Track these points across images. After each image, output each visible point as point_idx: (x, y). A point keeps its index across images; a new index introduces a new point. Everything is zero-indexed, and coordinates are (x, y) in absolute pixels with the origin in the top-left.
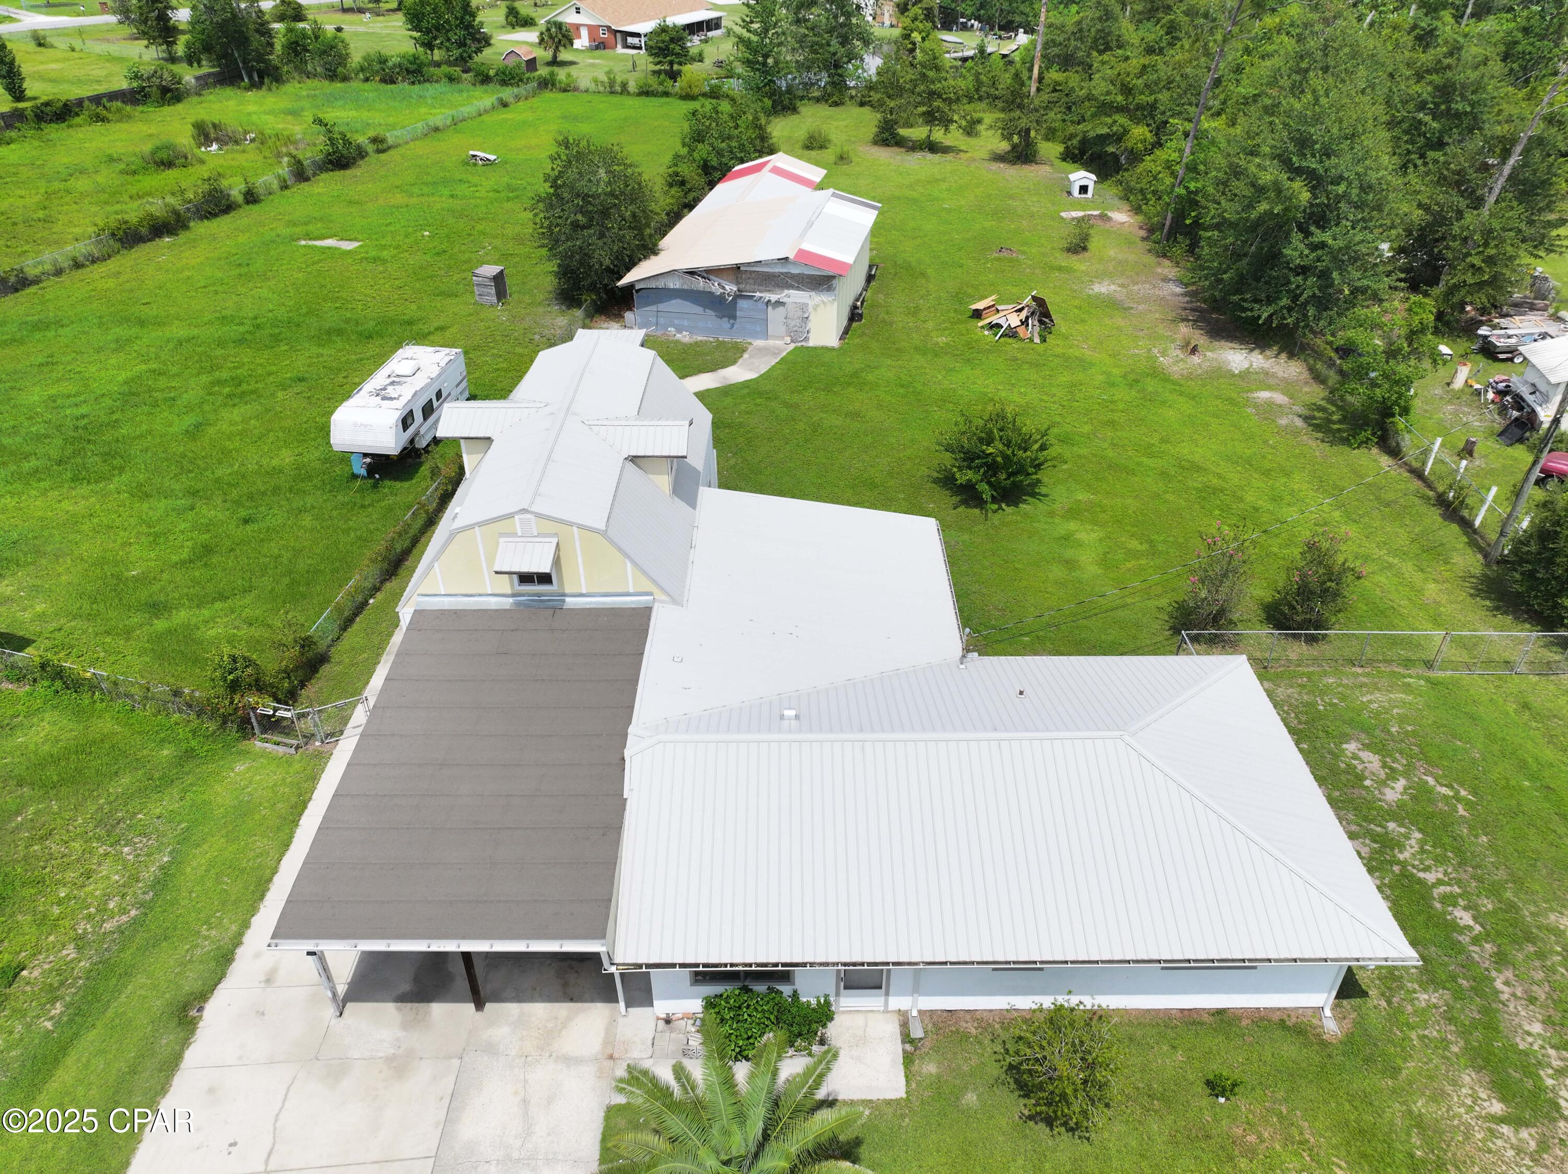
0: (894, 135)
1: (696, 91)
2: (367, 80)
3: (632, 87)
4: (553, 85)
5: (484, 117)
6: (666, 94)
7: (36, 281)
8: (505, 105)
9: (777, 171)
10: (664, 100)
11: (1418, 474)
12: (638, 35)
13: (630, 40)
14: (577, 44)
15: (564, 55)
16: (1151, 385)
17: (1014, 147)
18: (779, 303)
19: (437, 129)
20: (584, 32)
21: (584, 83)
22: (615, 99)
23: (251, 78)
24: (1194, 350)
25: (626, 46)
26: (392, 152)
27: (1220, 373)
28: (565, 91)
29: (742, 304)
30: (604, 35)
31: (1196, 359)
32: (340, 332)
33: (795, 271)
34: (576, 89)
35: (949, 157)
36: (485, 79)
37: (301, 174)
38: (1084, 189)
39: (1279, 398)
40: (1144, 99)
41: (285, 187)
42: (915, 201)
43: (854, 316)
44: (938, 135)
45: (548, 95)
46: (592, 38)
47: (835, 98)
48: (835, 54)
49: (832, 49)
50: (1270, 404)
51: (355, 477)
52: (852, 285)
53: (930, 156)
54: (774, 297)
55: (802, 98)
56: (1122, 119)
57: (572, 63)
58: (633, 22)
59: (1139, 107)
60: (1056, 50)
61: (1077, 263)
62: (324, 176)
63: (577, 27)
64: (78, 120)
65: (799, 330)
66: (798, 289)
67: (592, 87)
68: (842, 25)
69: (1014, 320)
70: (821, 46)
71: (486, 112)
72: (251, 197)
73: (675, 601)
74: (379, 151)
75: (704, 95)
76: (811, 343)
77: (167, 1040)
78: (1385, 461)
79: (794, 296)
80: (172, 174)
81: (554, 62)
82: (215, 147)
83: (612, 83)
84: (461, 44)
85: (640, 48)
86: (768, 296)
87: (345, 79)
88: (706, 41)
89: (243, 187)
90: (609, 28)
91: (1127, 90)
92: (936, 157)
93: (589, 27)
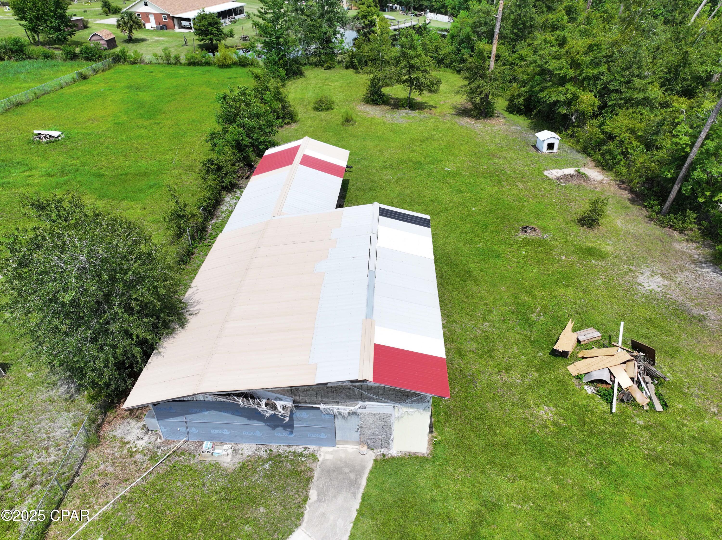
0: (382, 96)
1: (229, 62)
3: (183, 59)
4: (125, 59)
5: (67, 90)
6: (208, 64)
8: (84, 77)
10: (207, 68)
12: (188, 20)
13: (183, 23)
14: (148, 26)
15: (137, 34)
17: (473, 103)
18: (351, 414)
20: (152, 18)
21: (148, 57)
22: (171, 69)
25: (181, 27)
28: (134, 63)
30: (165, 20)
34: (142, 62)
35: (425, 113)
36: (73, 57)
38: (551, 146)
40: (591, 72)
42: (420, 164)
44: (417, 97)
45: (121, 67)
46: (158, 22)
47: (328, 64)
48: (325, 33)
49: (324, 30)
54: (344, 409)
55: (305, 65)
56: (570, 87)
57: (143, 40)
58: (185, 11)
59: (588, 78)
61: (601, 242)
63: (146, 15)
65: (378, 438)
67: (154, 61)
68: (328, 12)
69: (623, 378)
70: (316, 28)
71: (68, 84)
75: (235, 64)
76: (394, 451)
79: (373, 407)
81: (130, 40)
83: (168, 57)
84: (57, 29)
85: (190, 28)
86: (335, 408)
88: (234, 22)
90: (168, 15)
92: (415, 114)
93: (155, 15)
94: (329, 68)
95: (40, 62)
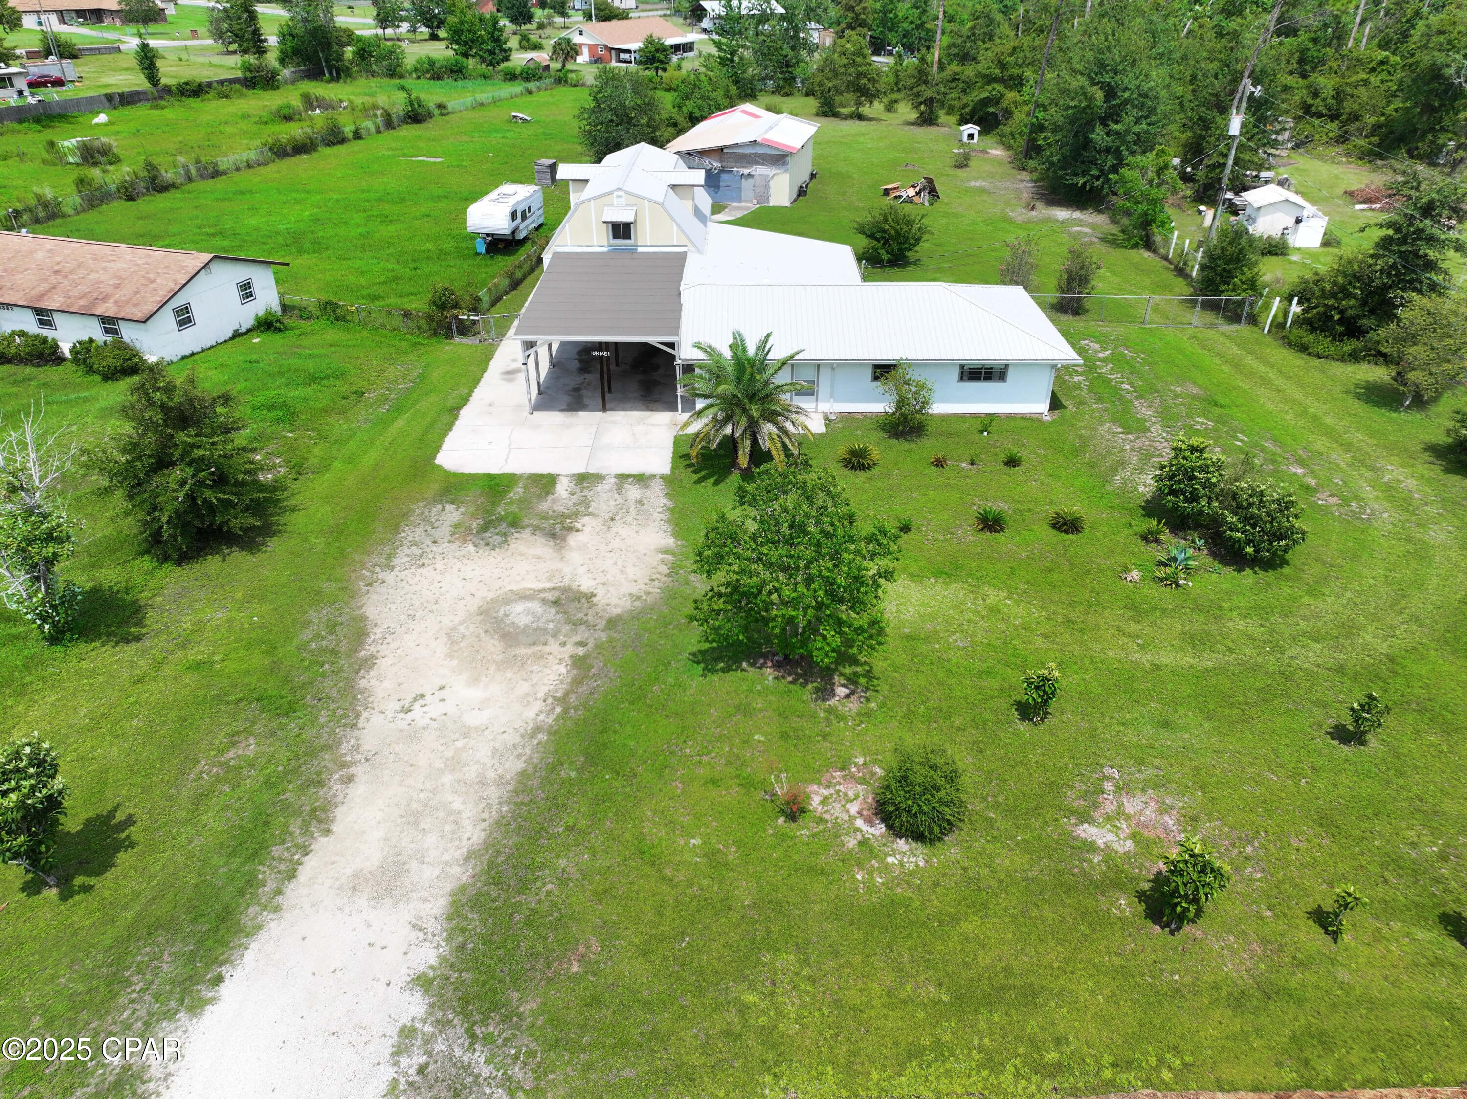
0: (832, 108)
2: (419, 78)
4: (566, 81)
5: (516, 99)
7: (224, 173)
8: (530, 92)
9: (744, 112)
11: (1165, 258)
12: (629, 51)
13: (623, 56)
14: (579, 59)
15: (570, 66)
16: (1002, 225)
17: (922, 114)
18: (750, 175)
19: (482, 104)
20: (585, 51)
23: (330, 73)
24: (1033, 208)
25: (619, 60)
26: (451, 116)
27: (1048, 220)
28: (575, 86)
29: (724, 176)
30: (601, 52)
31: (1034, 213)
32: (446, 197)
33: (761, 151)
34: (583, 85)
35: (873, 123)
36: (512, 77)
37: (389, 124)
38: (971, 136)
39: (1086, 230)
40: (1015, 71)
41: (378, 131)
42: (846, 144)
43: (801, 192)
44: (864, 111)
45: (562, 88)
46: (592, 54)
47: (786, 90)
48: (786, 56)
49: (784, 53)
50: (1079, 233)
51: (478, 254)
52: (801, 170)
53: (858, 122)
54: (746, 171)
55: (761, 90)
56: (999, 87)
58: (623, 43)
59: (1011, 77)
60: (956, 51)
61: (960, 173)
62: (405, 126)
63: (581, 45)
64: (207, 96)
65: (763, 195)
66: (763, 164)
69: (911, 192)
70: (776, 50)
71: (516, 96)
72: (357, 135)
73: (699, 251)
74: (442, 115)
76: (772, 203)
78: (1146, 254)
79: (760, 170)
80: (292, 125)
81: (563, 70)
82: (318, 111)
84: (491, 53)
85: (630, 62)
86: (742, 170)
87: (401, 77)
88: (683, 57)
89: (353, 128)
90: (606, 46)
91: (1003, 66)
92: (863, 123)
93: (590, 47)
94: (787, 95)
95: (480, 81)
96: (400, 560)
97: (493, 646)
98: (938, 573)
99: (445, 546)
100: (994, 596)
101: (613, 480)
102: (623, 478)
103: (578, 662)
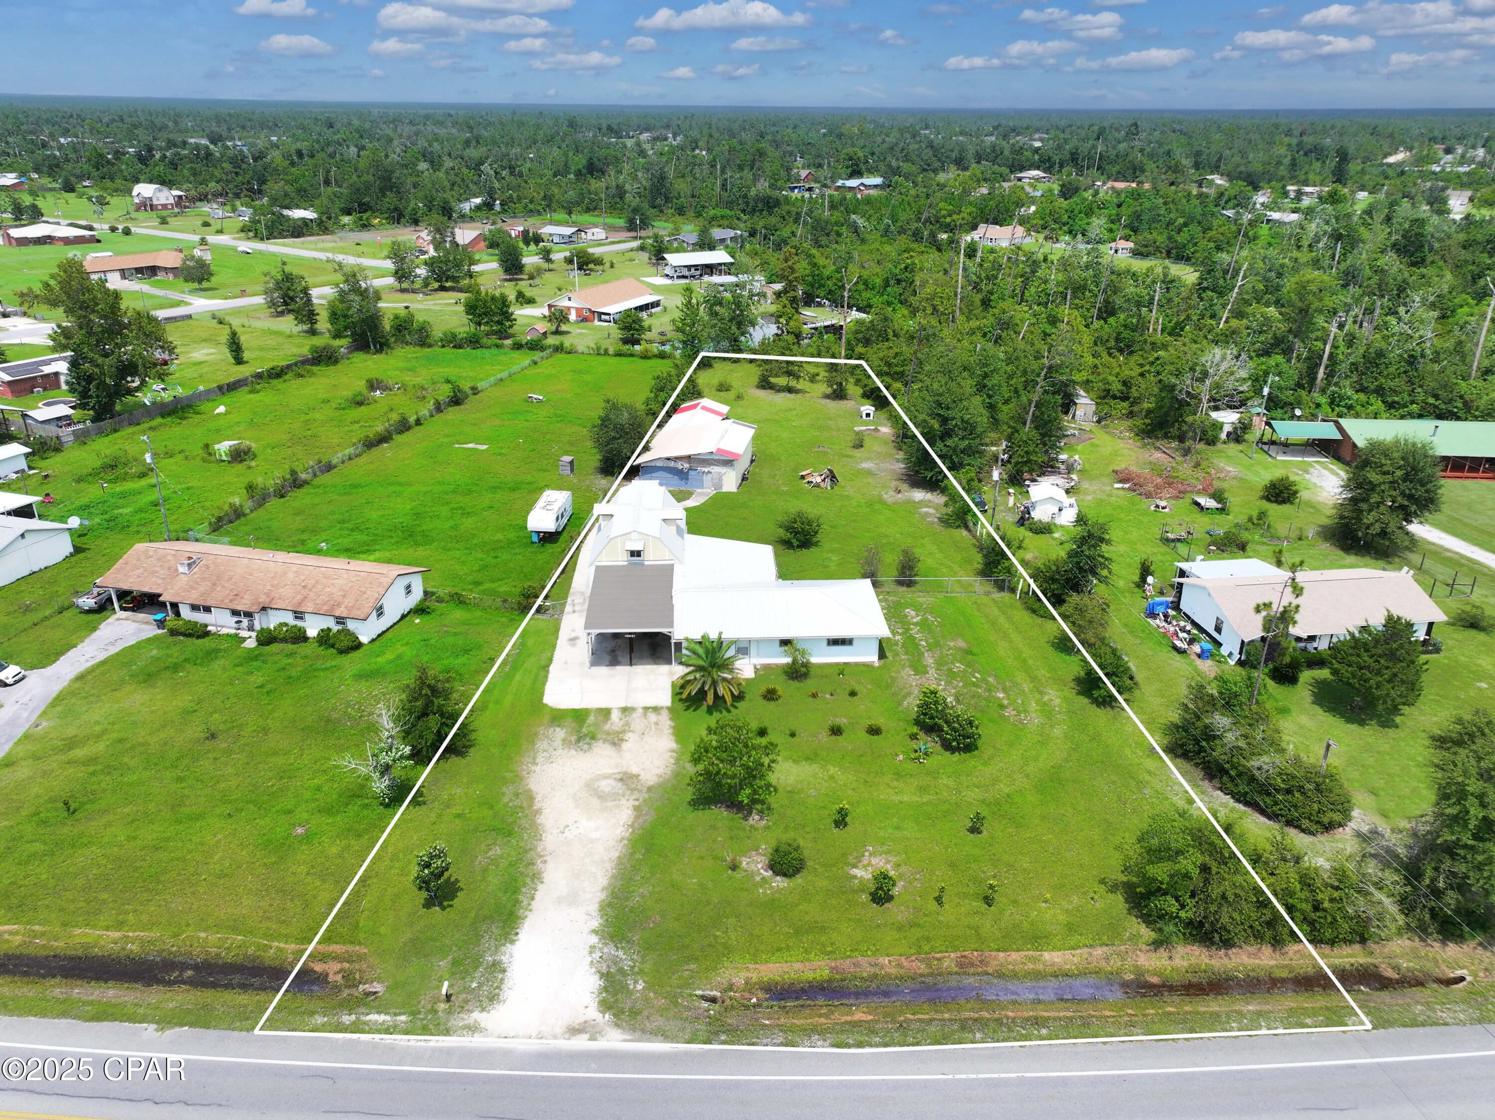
0: (769, 383)
1: (650, 354)
2: (443, 346)
3: (611, 351)
4: (562, 349)
5: (526, 372)
6: (632, 355)
7: (335, 467)
8: (535, 363)
9: (704, 408)
10: (631, 359)
11: (974, 536)
12: (608, 314)
13: (603, 317)
14: (570, 320)
15: (564, 328)
16: (877, 506)
17: (835, 391)
18: (709, 472)
19: (501, 380)
20: (574, 312)
21: (580, 348)
22: (601, 359)
23: (375, 347)
24: (899, 492)
25: (600, 320)
26: (481, 394)
27: (910, 502)
28: (572, 353)
29: (691, 473)
30: (585, 314)
31: (900, 496)
32: (500, 488)
33: (716, 457)
34: (576, 352)
35: (799, 396)
36: (518, 346)
37: (439, 409)
38: (868, 415)
39: (931, 511)
41: (431, 416)
42: (778, 421)
43: (744, 478)
44: (793, 383)
45: (560, 356)
46: (578, 315)
50: (926, 513)
51: (533, 543)
52: (743, 465)
53: (788, 395)
54: (706, 470)
57: (568, 333)
58: (605, 305)
60: (861, 336)
61: (857, 453)
62: (450, 409)
63: (569, 308)
64: (287, 377)
65: (718, 485)
66: (717, 466)
67: (586, 351)
68: (738, 316)
69: (819, 479)
71: (526, 368)
72: (418, 422)
73: (681, 563)
74: (475, 394)
75: (655, 356)
76: (725, 489)
77: (542, 673)
78: (965, 533)
79: (715, 469)
80: (363, 408)
81: (557, 332)
82: (378, 392)
83: (598, 349)
84: (499, 323)
85: (611, 322)
86: (703, 469)
87: (430, 346)
88: (651, 315)
89: (415, 417)
90: (590, 309)
91: (889, 365)
92: (792, 396)
93: (577, 309)
95: (494, 351)
96: (539, 760)
97: (595, 802)
98: (807, 759)
99: (560, 751)
100: (833, 770)
101: (641, 711)
102: (646, 709)
103: (636, 808)
